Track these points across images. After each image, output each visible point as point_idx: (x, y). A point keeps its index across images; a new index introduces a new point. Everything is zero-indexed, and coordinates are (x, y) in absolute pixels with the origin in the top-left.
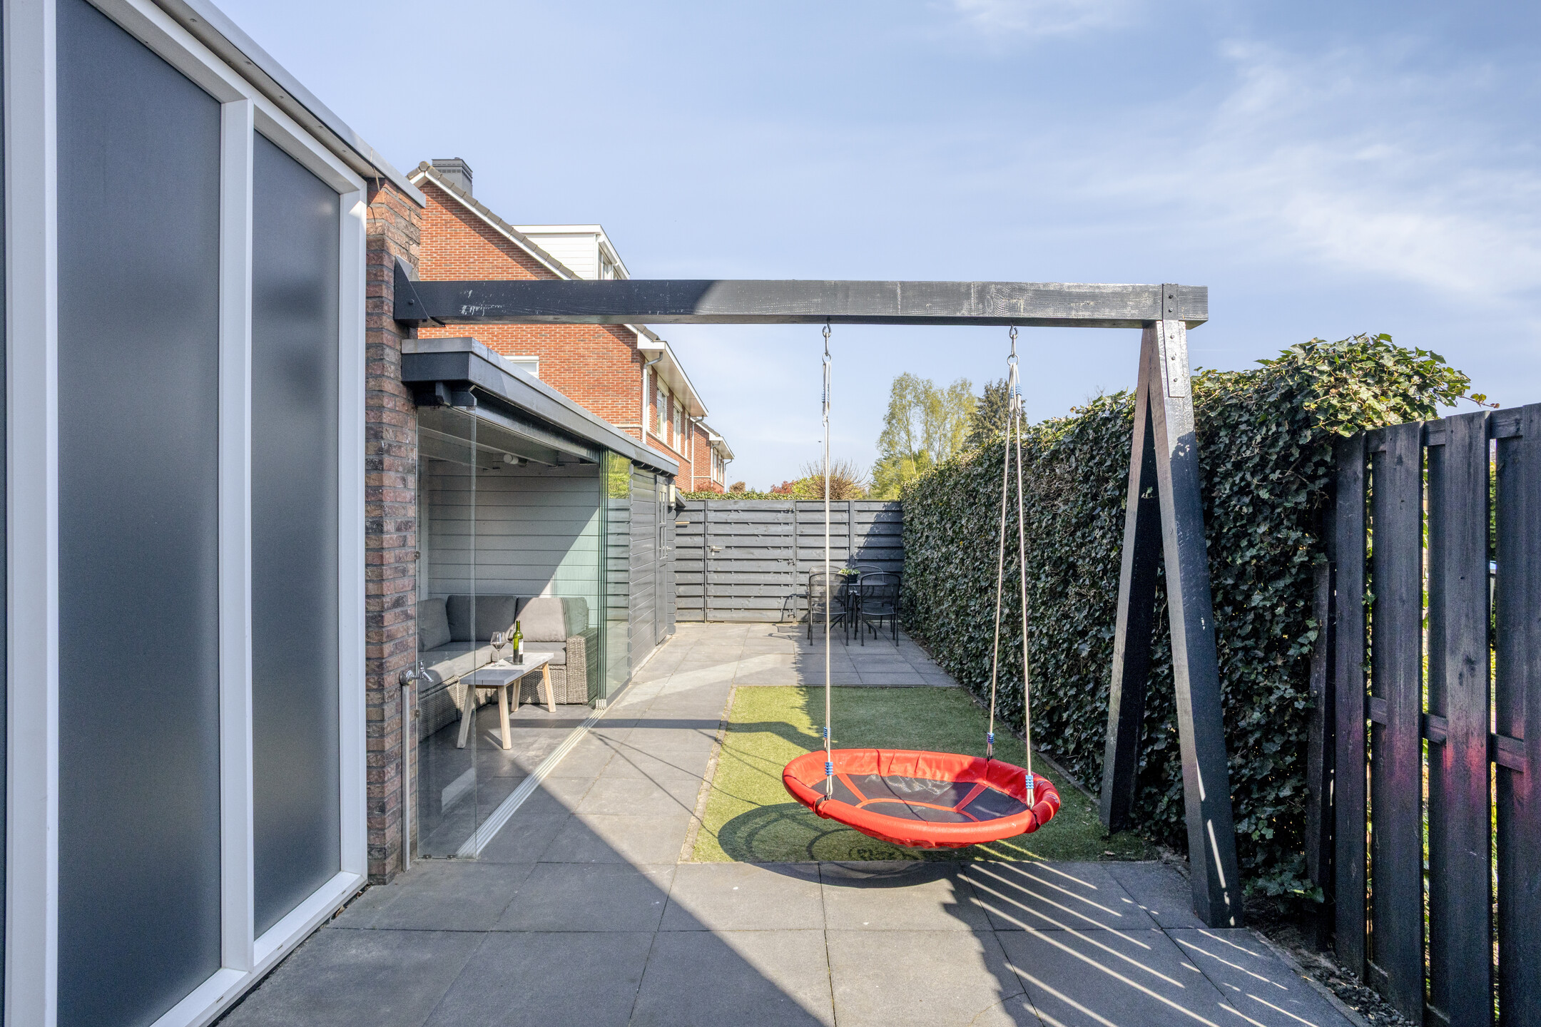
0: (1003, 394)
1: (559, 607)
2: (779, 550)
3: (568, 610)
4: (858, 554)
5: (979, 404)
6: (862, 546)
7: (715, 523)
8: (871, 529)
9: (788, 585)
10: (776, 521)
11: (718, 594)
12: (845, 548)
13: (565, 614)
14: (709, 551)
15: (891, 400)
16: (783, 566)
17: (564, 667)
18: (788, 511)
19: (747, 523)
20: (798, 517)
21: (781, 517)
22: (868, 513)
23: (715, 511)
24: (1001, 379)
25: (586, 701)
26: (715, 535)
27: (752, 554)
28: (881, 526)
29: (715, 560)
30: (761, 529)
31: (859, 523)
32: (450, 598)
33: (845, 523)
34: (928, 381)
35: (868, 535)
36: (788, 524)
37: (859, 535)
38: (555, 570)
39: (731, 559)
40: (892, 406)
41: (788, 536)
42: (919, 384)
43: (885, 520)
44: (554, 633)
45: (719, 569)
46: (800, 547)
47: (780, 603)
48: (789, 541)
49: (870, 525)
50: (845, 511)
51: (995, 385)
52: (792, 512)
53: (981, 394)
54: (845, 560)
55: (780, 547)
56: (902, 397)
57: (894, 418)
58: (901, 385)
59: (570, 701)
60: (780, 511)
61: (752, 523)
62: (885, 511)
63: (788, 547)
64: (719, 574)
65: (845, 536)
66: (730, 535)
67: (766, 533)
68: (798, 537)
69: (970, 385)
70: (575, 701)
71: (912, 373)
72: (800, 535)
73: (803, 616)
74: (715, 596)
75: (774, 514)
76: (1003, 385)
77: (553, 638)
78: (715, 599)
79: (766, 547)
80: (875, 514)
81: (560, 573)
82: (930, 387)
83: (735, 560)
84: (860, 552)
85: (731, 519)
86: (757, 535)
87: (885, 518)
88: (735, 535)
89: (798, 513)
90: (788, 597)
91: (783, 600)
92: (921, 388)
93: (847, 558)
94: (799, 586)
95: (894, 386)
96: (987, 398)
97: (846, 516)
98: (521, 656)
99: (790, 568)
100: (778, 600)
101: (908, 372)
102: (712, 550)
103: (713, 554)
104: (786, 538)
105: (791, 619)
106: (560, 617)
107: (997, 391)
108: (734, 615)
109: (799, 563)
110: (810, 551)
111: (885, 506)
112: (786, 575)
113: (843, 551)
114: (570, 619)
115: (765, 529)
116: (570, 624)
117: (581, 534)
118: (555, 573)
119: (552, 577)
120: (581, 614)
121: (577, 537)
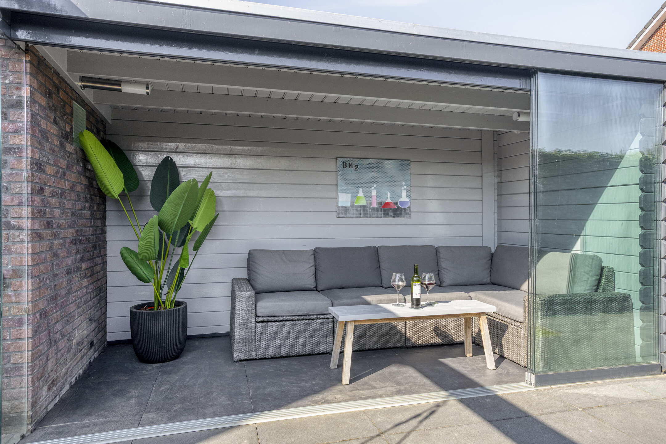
3: (575, 267)
13: (571, 271)
17: (522, 326)
38: (584, 225)
81: (589, 227)
117: (609, 185)
118: (585, 228)
119: (582, 233)
120: (588, 274)
121: (604, 188)
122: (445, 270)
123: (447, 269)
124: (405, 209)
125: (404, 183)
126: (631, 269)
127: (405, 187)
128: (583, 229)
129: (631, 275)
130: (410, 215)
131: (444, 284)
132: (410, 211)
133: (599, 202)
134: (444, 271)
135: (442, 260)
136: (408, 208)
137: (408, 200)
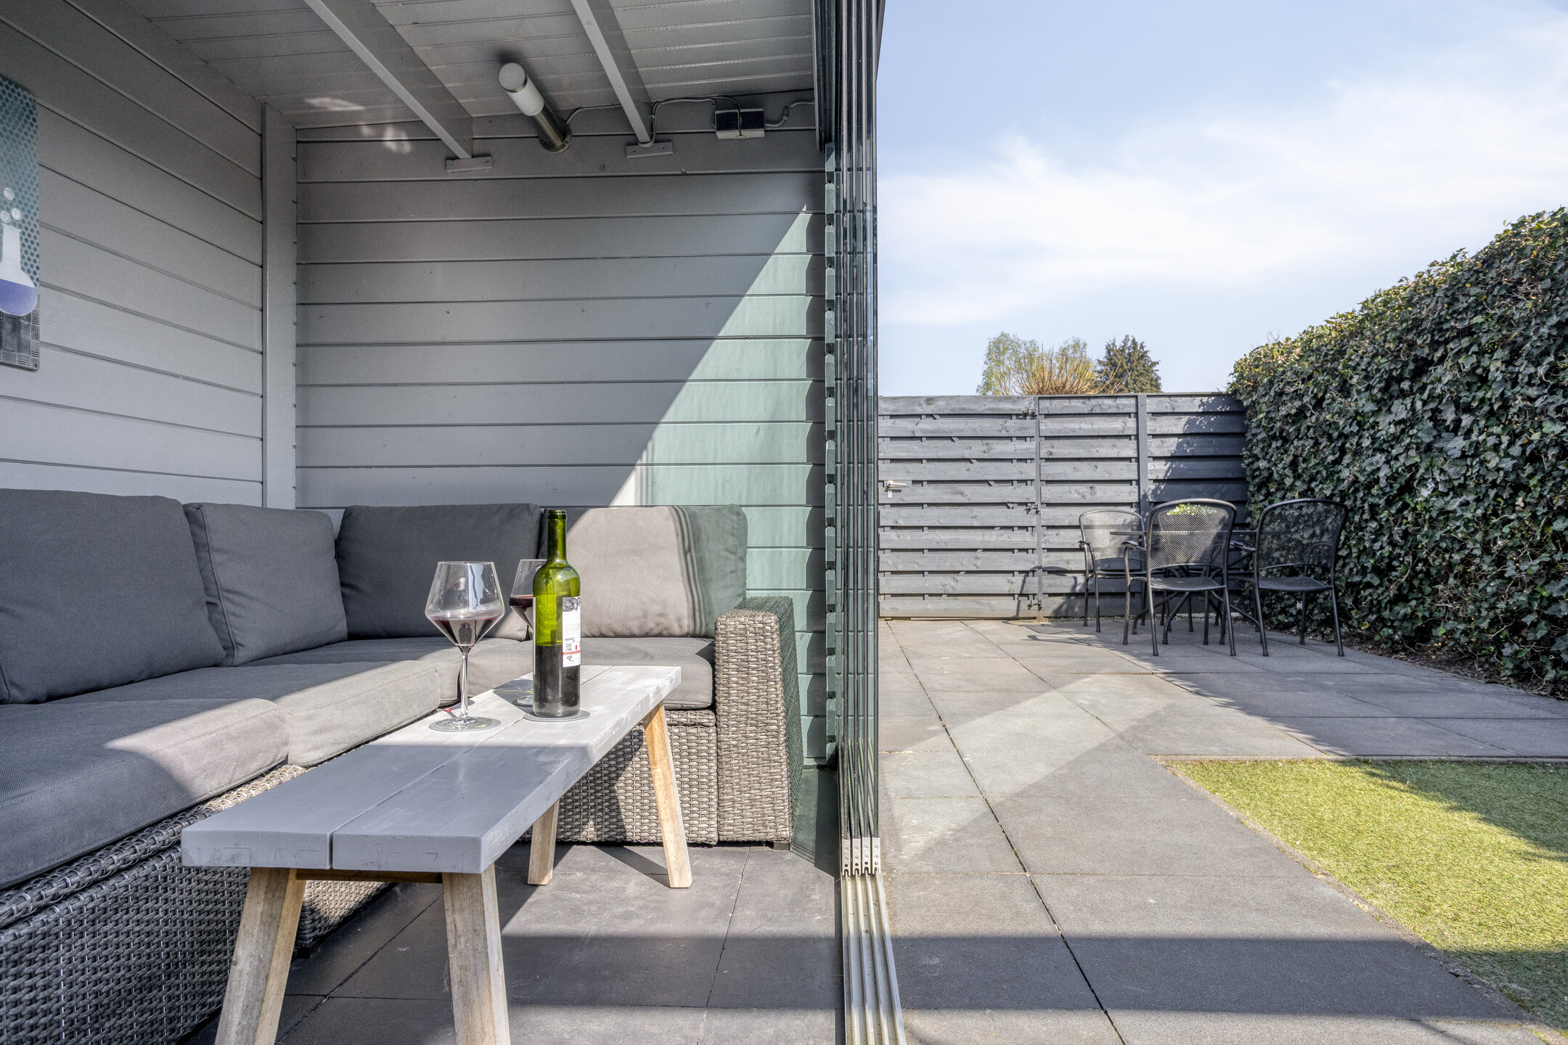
0: (1129, 354)
1: (667, 530)
2: (1009, 488)
3: (697, 540)
4: (1154, 492)
5: (1099, 368)
6: (1161, 477)
7: (892, 438)
8: (1179, 445)
9: (1026, 550)
10: (1004, 434)
11: (900, 568)
12: (1130, 482)
13: (687, 552)
14: (881, 489)
15: (986, 366)
16: (1018, 516)
17: (708, 718)
18: (1025, 415)
19: (950, 438)
20: (1043, 427)
21: (1012, 426)
22: (1172, 418)
23: (892, 416)
24: (1127, 336)
25: (786, 833)
26: (893, 460)
27: (962, 494)
28: (1196, 442)
29: (893, 505)
30: (976, 449)
31: (1155, 436)
32: (349, 515)
33: (1129, 437)
34: (1032, 342)
35: (1172, 458)
36: (1025, 438)
37: (1156, 458)
38: (649, 437)
39: (921, 505)
40: (988, 374)
41: (1025, 460)
42: (1020, 346)
43: (1204, 429)
44: (656, 609)
45: (902, 523)
46: (1048, 482)
47: (1016, 583)
48: (1029, 471)
49: (1176, 439)
50: (1129, 414)
51: (1119, 344)
52: (1033, 416)
53: (1102, 355)
54: (1130, 504)
55: (1011, 482)
56: (999, 363)
57: (988, 389)
58: (998, 348)
59: (729, 835)
60: (1010, 416)
61: (960, 438)
62: (1203, 414)
63: (1025, 481)
64: (901, 532)
65: (1129, 459)
66: (920, 460)
67: (986, 456)
68: (1043, 463)
69: (1085, 345)
70: (749, 835)
71: (1011, 332)
72: (1047, 460)
73: (1056, 606)
74: (893, 572)
75: (1000, 421)
76: (1129, 344)
77: (651, 625)
78: (895, 577)
79: (987, 482)
80: (1185, 419)
81: (664, 441)
82: (1034, 350)
83: (930, 505)
84: (1158, 488)
85: (922, 431)
86: (969, 460)
87: (1203, 424)
88: (929, 460)
89: (1041, 419)
90: (1026, 573)
91: (1018, 579)
92: (1023, 350)
93: (1134, 499)
94: (1045, 554)
95: (990, 350)
96: (1110, 360)
97: (1131, 423)
98: (573, 674)
99: (1031, 520)
100: (1009, 576)
101: (1006, 332)
102: (888, 488)
103: (890, 494)
104: (1023, 464)
105: (1034, 612)
106: (674, 561)
107: (1123, 351)
108: (929, 606)
109: (1045, 512)
110: (1066, 487)
111: (1203, 404)
112: (1024, 531)
113: (1126, 488)
114: (702, 569)
115: (985, 448)
116: (705, 582)
117: (721, 334)
118: (650, 445)
119: (640, 457)
120: (734, 553)
121: (710, 341)
122: (236, 598)
123: (240, 594)
124: (16, 321)
125: (9, 194)
126: (781, 538)
127: (17, 215)
128: (645, 447)
129: (781, 553)
130: (36, 354)
131: (241, 655)
132: (36, 336)
133: (693, 377)
134: (228, 599)
135: (217, 558)
136: (28, 317)
137: (25, 280)
